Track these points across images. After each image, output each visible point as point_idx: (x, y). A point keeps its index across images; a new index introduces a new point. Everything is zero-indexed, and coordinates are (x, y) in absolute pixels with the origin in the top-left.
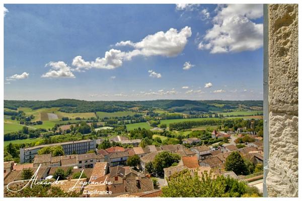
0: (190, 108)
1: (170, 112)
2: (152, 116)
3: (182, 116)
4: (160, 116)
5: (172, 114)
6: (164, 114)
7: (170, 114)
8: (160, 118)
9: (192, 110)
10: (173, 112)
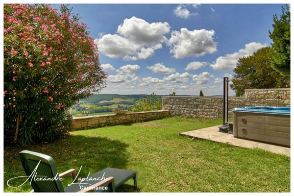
0: (119, 102)
1: (98, 106)
2: (79, 110)
3: (111, 109)
4: (88, 110)
5: (100, 107)
6: (92, 108)
7: (98, 108)
8: (87, 112)
9: (120, 103)
10: (101, 106)
